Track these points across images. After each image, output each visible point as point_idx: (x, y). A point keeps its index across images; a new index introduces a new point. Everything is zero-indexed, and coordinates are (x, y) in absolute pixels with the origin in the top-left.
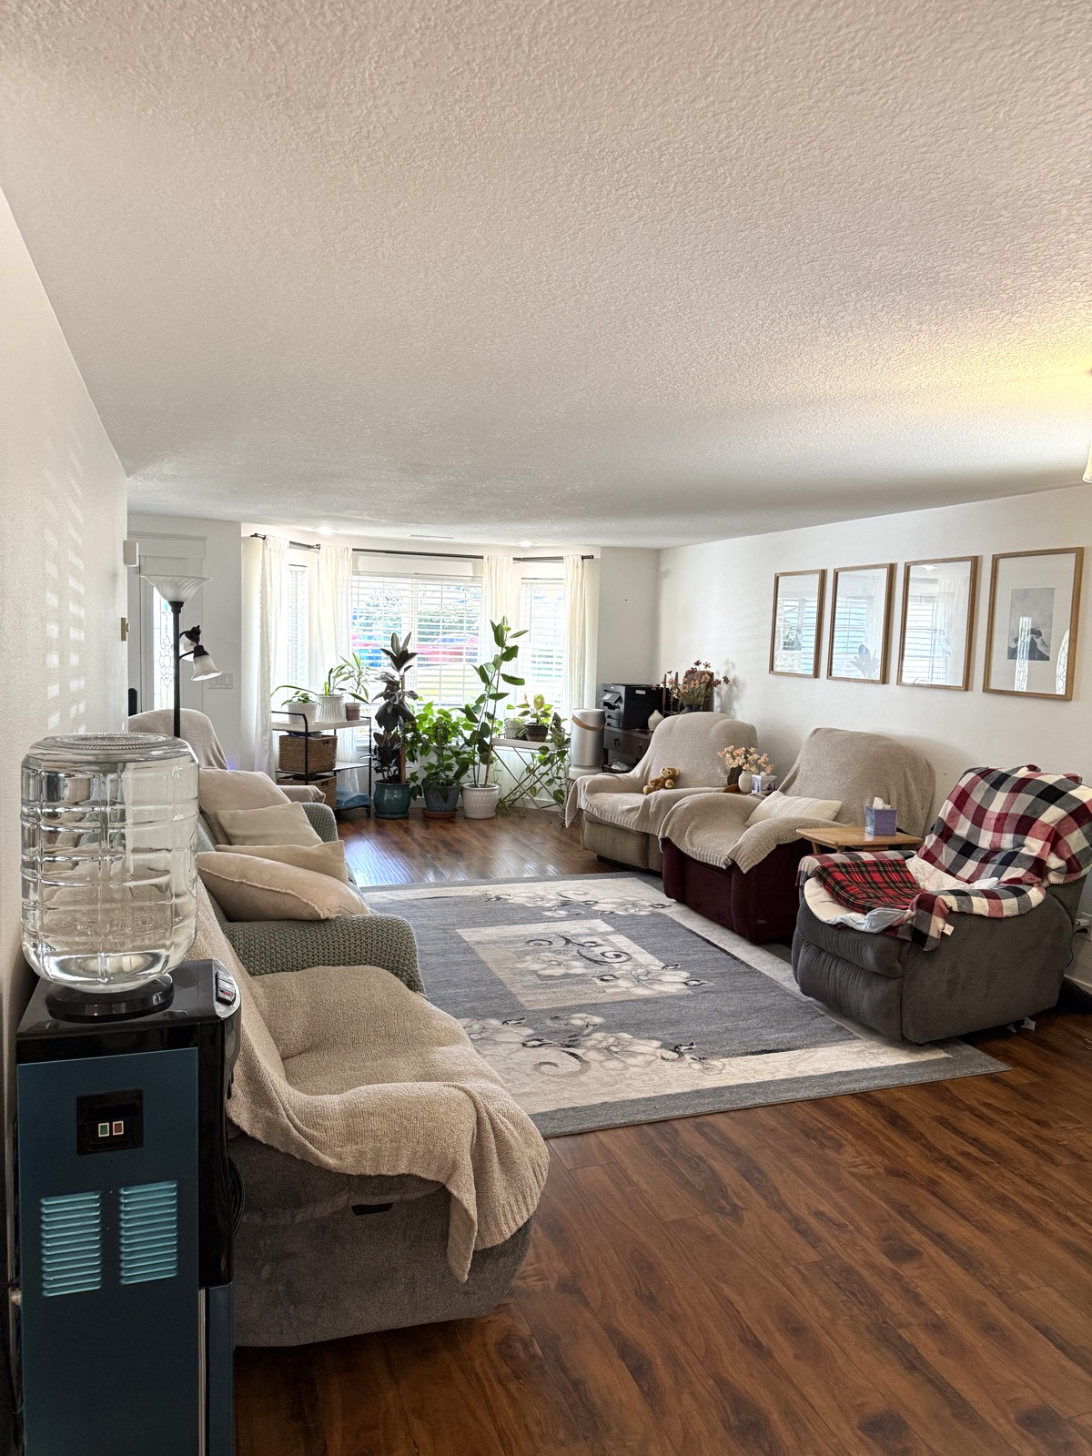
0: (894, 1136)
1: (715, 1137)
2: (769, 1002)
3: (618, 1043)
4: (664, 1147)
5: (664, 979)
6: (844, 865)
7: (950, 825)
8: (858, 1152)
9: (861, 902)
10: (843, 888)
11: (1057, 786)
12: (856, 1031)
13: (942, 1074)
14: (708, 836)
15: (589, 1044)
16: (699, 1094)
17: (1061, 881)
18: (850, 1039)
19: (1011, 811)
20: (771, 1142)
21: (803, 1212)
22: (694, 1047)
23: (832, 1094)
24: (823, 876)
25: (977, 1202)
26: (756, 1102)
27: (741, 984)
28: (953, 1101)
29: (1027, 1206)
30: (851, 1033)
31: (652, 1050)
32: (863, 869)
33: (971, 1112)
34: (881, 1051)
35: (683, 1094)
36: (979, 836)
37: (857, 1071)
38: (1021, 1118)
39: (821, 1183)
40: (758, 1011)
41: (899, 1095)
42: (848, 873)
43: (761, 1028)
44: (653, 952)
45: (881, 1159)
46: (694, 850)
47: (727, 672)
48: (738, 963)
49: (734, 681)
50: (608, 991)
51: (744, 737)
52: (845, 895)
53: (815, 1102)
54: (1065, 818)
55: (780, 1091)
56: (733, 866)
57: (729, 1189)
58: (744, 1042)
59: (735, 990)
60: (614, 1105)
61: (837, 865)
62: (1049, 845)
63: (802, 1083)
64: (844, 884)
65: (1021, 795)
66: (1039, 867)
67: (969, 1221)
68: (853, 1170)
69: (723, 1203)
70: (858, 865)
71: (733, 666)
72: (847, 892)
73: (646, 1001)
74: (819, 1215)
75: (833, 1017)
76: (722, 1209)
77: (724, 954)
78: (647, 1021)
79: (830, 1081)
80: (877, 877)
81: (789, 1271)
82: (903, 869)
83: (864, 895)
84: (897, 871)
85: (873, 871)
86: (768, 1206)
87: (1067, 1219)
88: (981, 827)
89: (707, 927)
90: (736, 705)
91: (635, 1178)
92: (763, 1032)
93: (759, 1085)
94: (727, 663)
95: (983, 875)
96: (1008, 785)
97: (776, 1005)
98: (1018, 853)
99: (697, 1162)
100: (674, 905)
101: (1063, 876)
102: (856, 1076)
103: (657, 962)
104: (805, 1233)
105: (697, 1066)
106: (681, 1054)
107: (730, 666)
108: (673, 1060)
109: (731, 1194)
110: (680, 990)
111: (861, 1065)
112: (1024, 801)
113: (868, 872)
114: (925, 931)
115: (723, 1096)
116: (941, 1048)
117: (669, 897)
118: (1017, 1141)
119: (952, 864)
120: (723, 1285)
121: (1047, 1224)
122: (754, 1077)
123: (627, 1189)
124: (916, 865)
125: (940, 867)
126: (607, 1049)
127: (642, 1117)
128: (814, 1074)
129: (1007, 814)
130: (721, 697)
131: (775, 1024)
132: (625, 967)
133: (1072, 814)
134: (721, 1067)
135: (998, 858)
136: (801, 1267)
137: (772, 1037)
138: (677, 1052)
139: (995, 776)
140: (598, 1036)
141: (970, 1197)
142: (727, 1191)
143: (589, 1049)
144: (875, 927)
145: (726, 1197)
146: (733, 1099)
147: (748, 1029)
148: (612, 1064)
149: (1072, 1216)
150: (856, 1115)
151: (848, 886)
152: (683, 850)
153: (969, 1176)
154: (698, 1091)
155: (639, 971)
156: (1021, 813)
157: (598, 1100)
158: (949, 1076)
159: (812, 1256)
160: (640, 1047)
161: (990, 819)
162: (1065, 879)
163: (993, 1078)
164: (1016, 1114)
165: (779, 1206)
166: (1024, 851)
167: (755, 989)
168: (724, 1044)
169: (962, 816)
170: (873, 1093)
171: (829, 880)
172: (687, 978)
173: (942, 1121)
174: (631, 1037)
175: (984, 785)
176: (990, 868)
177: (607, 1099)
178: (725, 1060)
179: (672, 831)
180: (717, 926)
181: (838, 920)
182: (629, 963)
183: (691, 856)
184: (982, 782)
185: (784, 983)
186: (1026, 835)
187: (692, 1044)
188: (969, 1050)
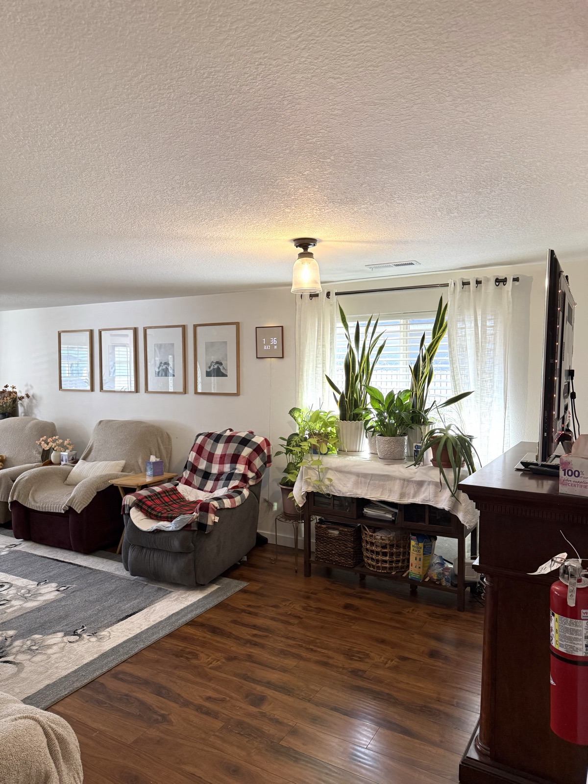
0: (218, 639)
1: (130, 679)
2: (114, 586)
3: (35, 642)
4: (101, 697)
5: (42, 591)
6: (149, 496)
7: (196, 464)
8: (207, 655)
9: (165, 515)
10: (153, 509)
11: (246, 437)
12: (169, 588)
13: (222, 597)
14: (46, 494)
15: (14, 650)
16: (104, 656)
17: (254, 483)
18: (168, 594)
19: (227, 453)
20: (161, 668)
21: (200, 701)
22: (85, 628)
23: (176, 628)
24: (140, 505)
25: (273, 658)
26: (140, 648)
27: (92, 581)
28: (233, 610)
29: (294, 650)
30: (167, 590)
31: (60, 639)
32: (159, 496)
33: (245, 612)
34: (187, 595)
35: (95, 659)
36: (211, 468)
37: (182, 610)
38: (266, 607)
39: (198, 680)
40: (110, 593)
41: (208, 616)
42: (153, 500)
43: (118, 603)
44: (25, 577)
45: (220, 654)
46: (38, 505)
47: (27, 390)
48: (83, 569)
49: (33, 396)
50: (8, 611)
51: (48, 430)
52: (154, 513)
53: (170, 635)
54: (252, 452)
55: (149, 637)
56: (70, 510)
57: (154, 706)
58: (113, 614)
59: (90, 585)
60: (54, 684)
61: (146, 497)
62: (247, 466)
63: (158, 627)
64: (153, 507)
65: (231, 444)
66: (244, 478)
67: (276, 669)
68: (211, 666)
69: (155, 716)
70: (156, 495)
71: (32, 387)
72: (155, 511)
73: (38, 609)
74: (209, 699)
75: (152, 584)
76: (157, 721)
77: (71, 565)
78: (45, 622)
79: (171, 621)
80: (166, 499)
81: (212, 739)
82: (177, 492)
83: (165, 511)
84: (175, 494)
85: (164, 497)
86: (180, 707)
87: (312, 650)
88: (212, 463)
89: (51, 551)
90: (36, 411)
91: (95, 725)
92: (120, 605)
93: (136, 637)
94: (27, 385)
95: (218, 487)
96: (223, 440)
97: (118, 587)
98: (233, 473)
99: (126, 699)
100: (23, 543)
101: (255, 481)
102: (183, 613)
103: (31, 582)
104: (208, 713)
105: (93, 639)
106: (80, 635)
107: (29, 387)
108: (77, 641)
109: (156, 709)
110: (56, 596)
111: (182, 606)
112: (232, 447)
113: (162, 497)
114: (205, 523)
115: (119, 652)
116: (214, 583)
117: (17, 538)
118: (271, 620)
119: (200, 484)
120: (183, 767)
121: (306, 656)
122: (130, 633)
123: (93, 735)
124: (182, 488)
125: (194, 487)
126: (29, 649)
127: (78, 685)
128: (161, 620)
129: (225, 454)
130: (24, 407)
131: (124, 598)
132: (11, 592)
133: (254, 450)
134: (108, 635)
135: (224, 477)
136: (217, 734)
137: (127, 607)
138: (77, 635)
139: (214, 437)
140: (18, 643)
141: (270, 657)
142: (153, 708)
143: (16, 654)
144: (178, 527)
145: (155, 713)
146: (126, 651)
147: (111, 606)
148: (38, 658)
149: (313, 647)
150: (195, 635)
151: (156, 507)
152: (28, 506)
153: (263, 646)
154: (103, 655)
155: (23, 591)
156: (233, 453)
157: (41, 686)
158: (225, 597)
159: (218, 724)
160: (51, 640)
161: (217, 458)
162: (256, 482)
163: (243, 591)
164: (263, 606)
165: (186, 704)
166: (236, 471)
167: (102, 581)
168: (102, 619)
169: (201, 458)
170: (195, 619)
171: (144, 506)
172: (57, 587)
173: (235, 622)
174: (41, 636)
175: (210, 442)
176: (221, 483)
177: (47, 682)
178: (108, 629)
179: (18, 496)
180: (58, 550)
181: (155, 528)
182: (12, 588)
183: (36, 509)
184: (209, 440)
185: (116, 573)
186: (237, 463)
187: (83, 627)
188: (226, 580)
